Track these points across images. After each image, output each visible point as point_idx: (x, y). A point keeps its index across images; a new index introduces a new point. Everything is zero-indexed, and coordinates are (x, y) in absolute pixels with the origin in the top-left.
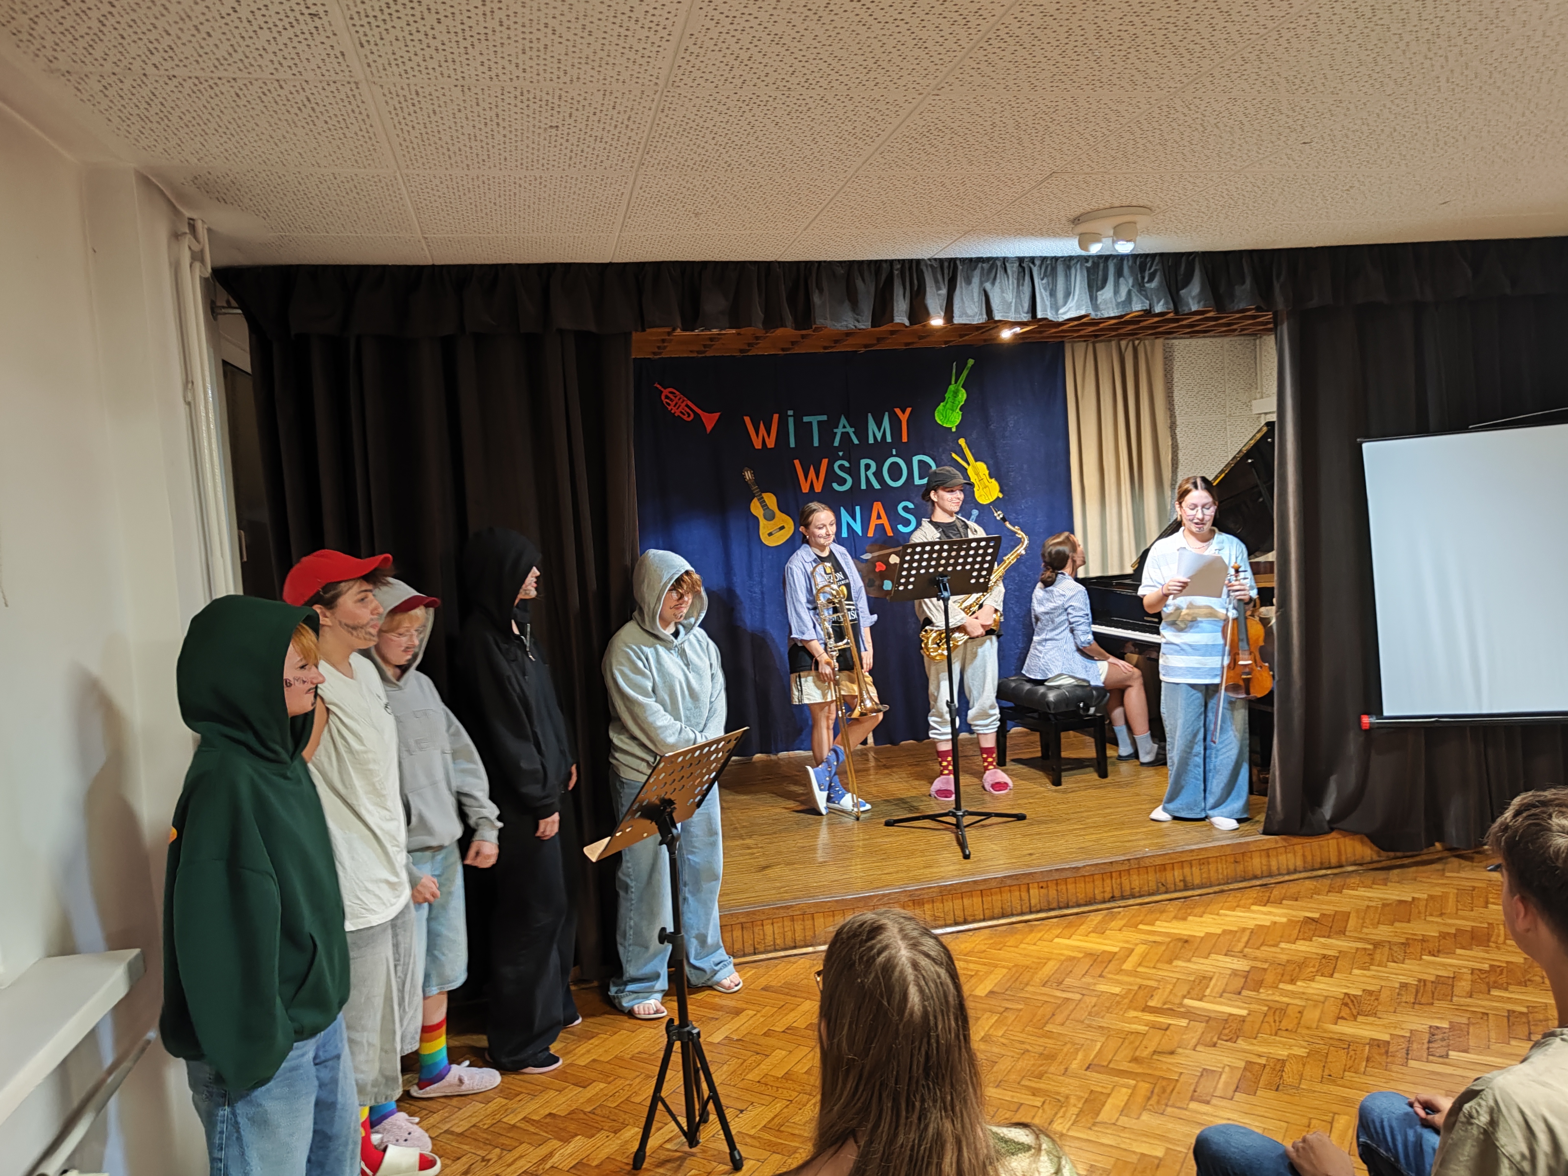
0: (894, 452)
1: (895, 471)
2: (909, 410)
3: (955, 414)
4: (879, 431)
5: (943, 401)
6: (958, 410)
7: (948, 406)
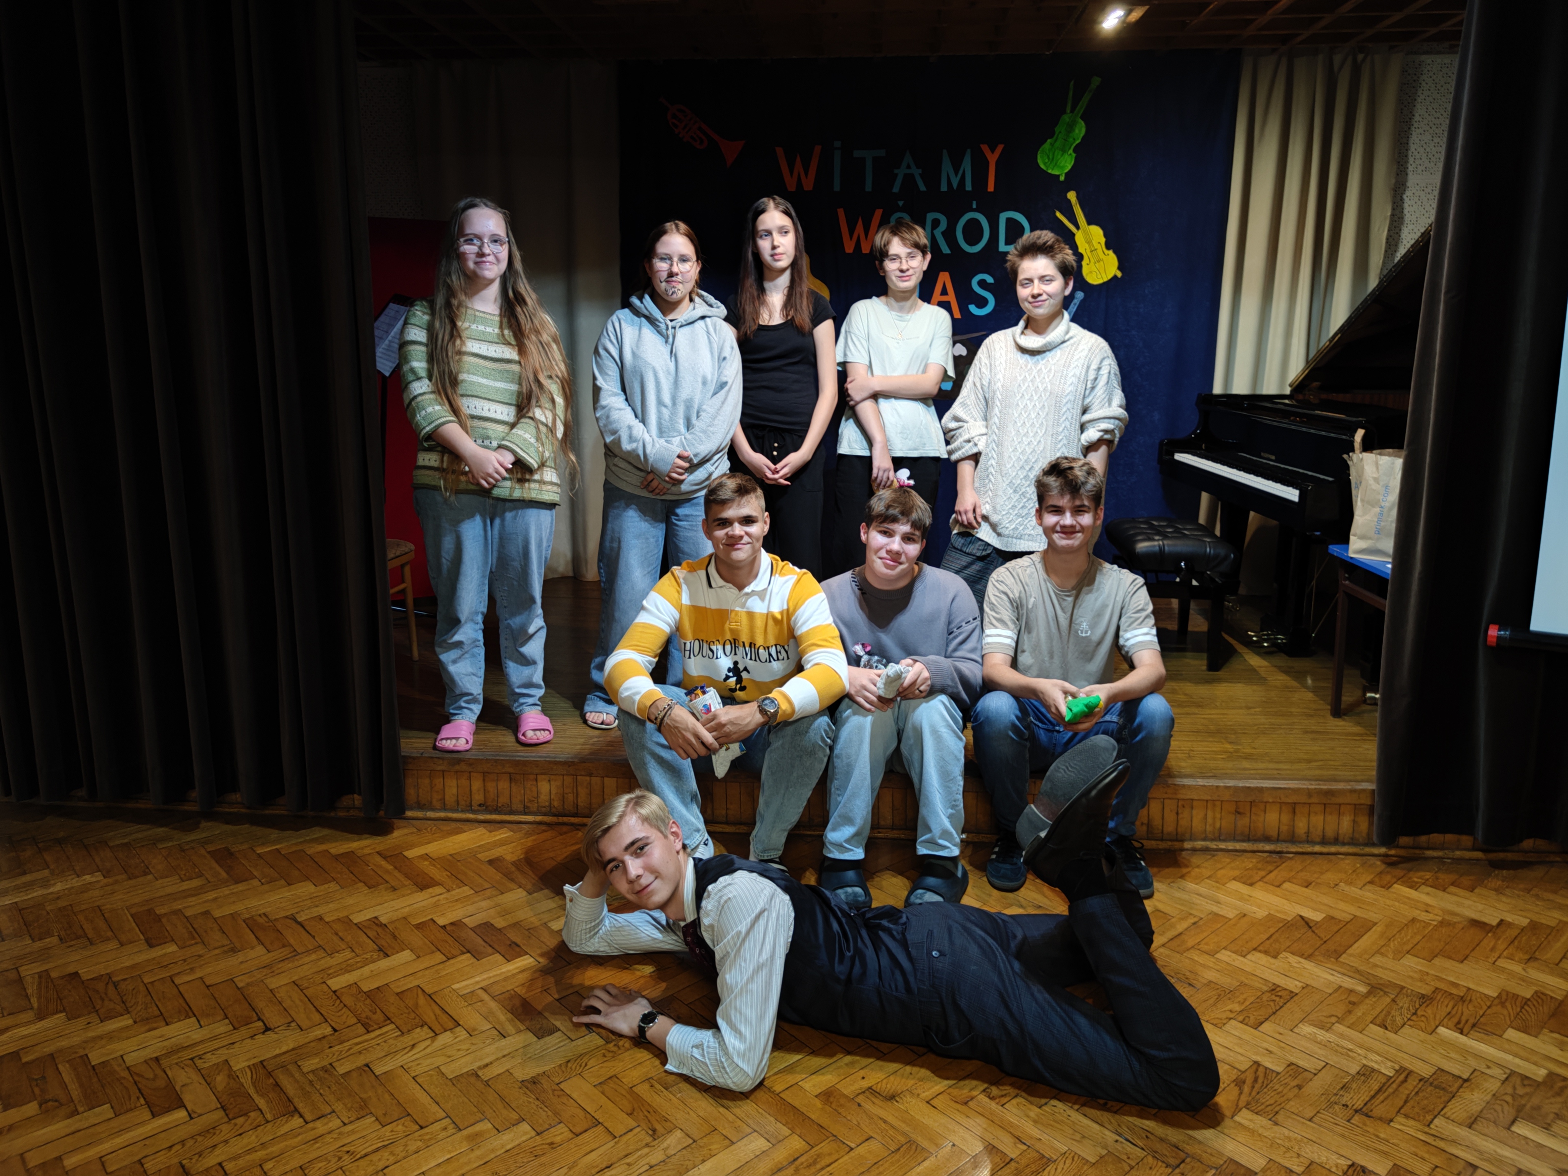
0: (974, 206)
1: (973, 232)
2: (1000, 148)
3: (1066, 156)
4: (956, 175)
5: (1051, 137)
6: (1071, 151)
7: (1058, 144)
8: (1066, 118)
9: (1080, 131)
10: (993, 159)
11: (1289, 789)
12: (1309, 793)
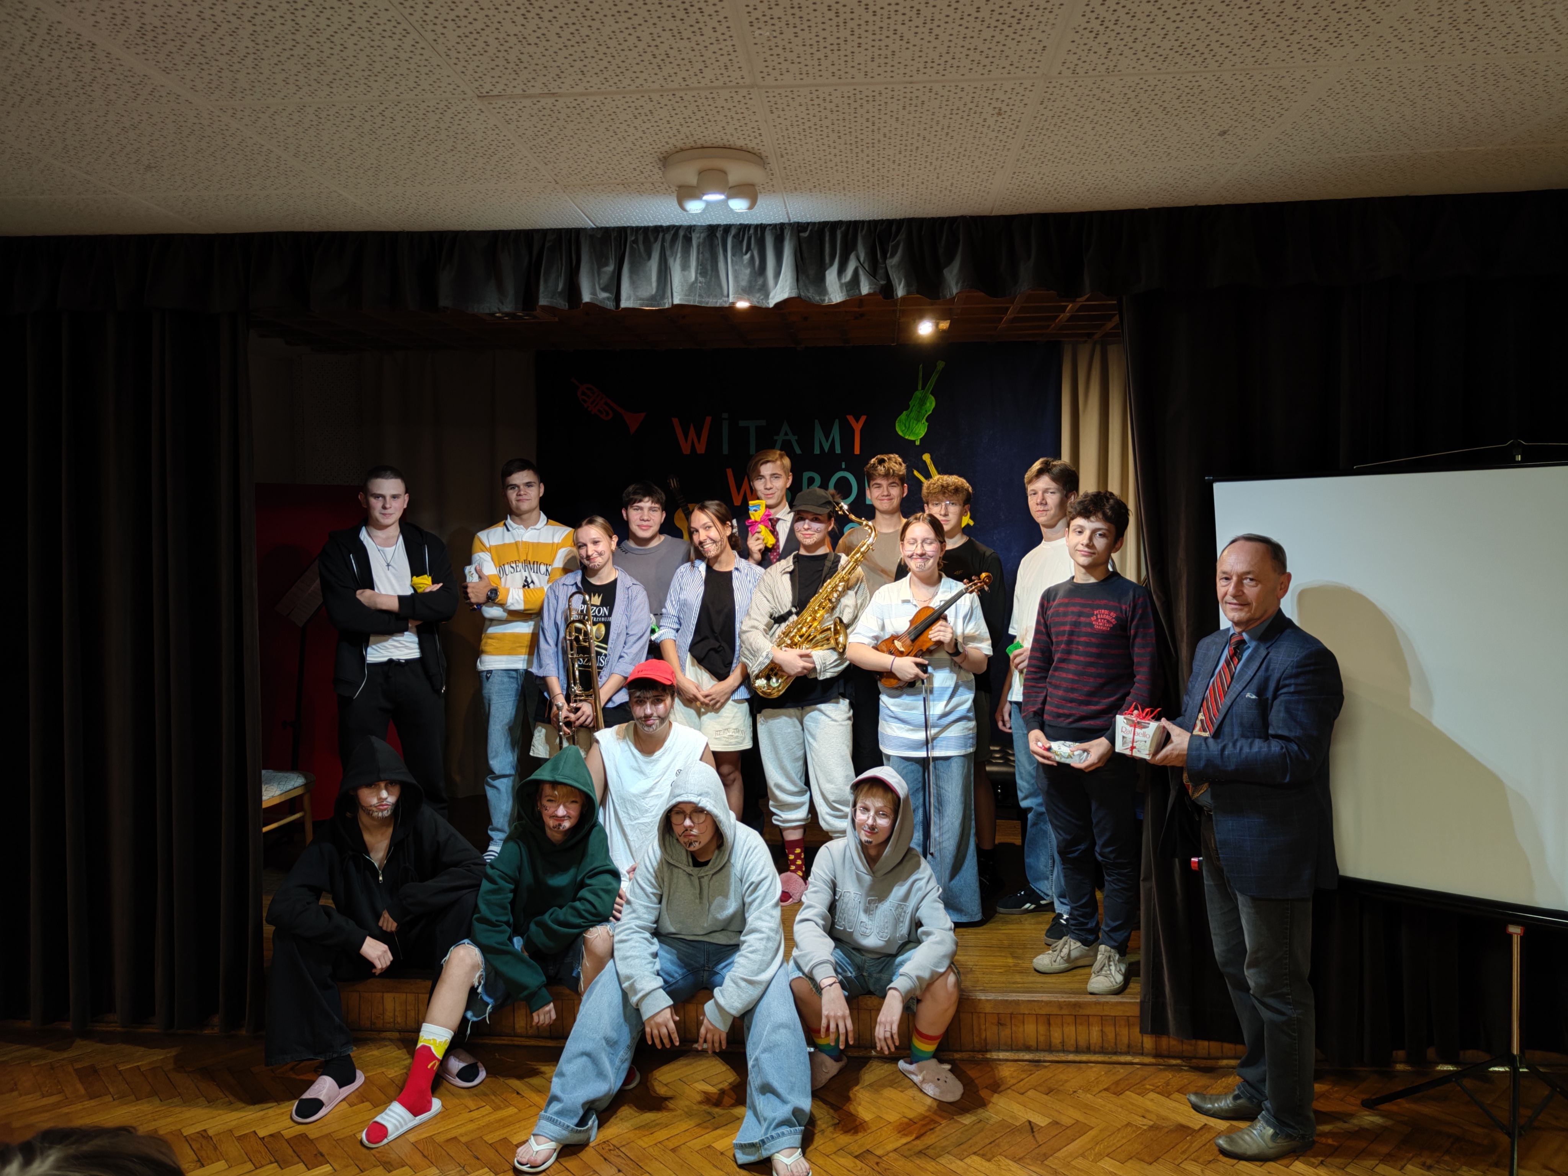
0: (843, 466)
1: (843, 487)
2: (863, 419)
3: (920, 424)
4: (827, 441)
5: (907, 409)
6: (924, 420)
7: (913, 415)
8: (918, 394)
9: (931, 404)
10: (857, 427)
11: (1042, 1001)
12: (1060, 1005)
